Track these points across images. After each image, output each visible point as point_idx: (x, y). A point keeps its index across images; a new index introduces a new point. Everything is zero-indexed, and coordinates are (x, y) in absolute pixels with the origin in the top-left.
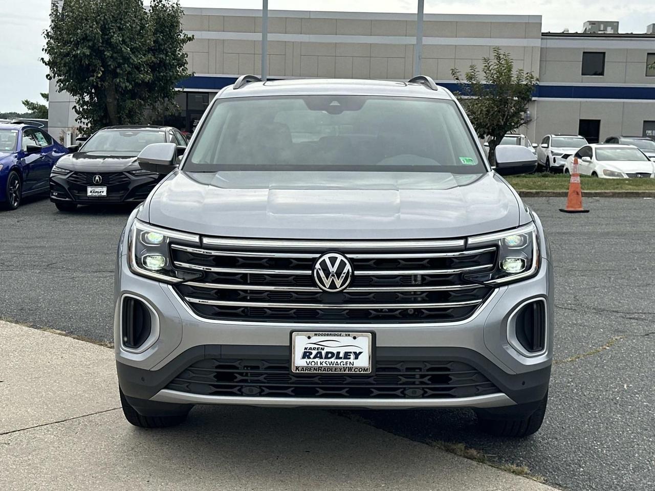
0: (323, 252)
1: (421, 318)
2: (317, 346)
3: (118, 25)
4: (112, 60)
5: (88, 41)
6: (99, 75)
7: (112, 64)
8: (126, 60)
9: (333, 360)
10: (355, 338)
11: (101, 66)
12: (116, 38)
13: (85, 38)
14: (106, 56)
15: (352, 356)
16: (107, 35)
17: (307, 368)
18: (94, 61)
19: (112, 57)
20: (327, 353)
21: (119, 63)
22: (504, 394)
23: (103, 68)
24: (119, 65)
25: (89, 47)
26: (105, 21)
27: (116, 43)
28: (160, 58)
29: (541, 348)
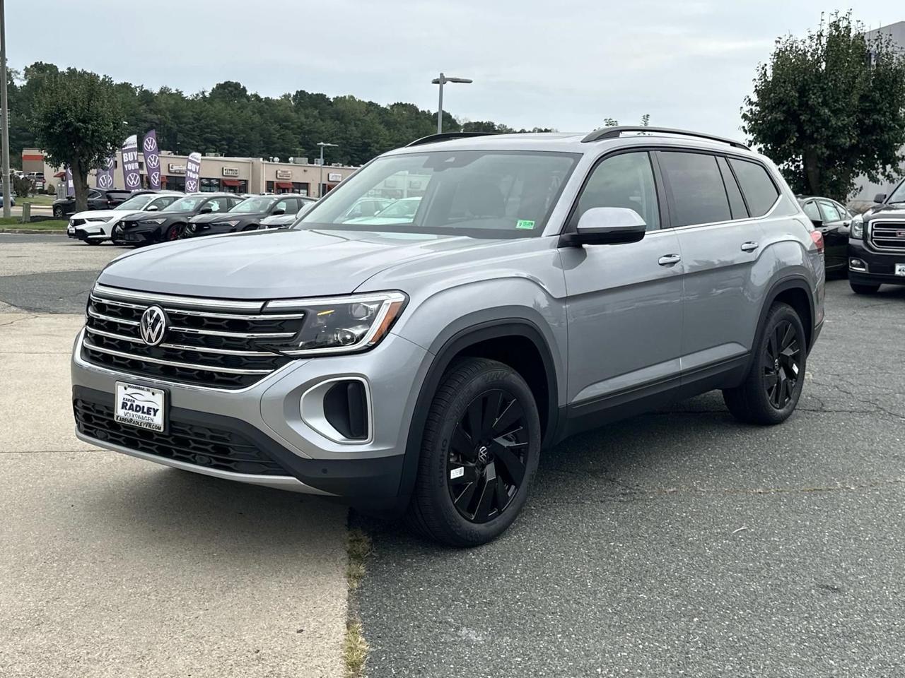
0: (150, 304)
1: (212, 382)
2: (131, 398)
3: (821, 85)
4: (809, 124)
5: (784, 105)
6: (792, 142)
7: (808, 129)
8: (826, 123)
9: (140, 414)
10: (153, 394)
11: (797, 131)
12: (814, 99)
13: (781, 102)
14: (802, 121)
15: (152, 413)
16: (806, 97)
17: (124, 420)
18: (789, 126)
19: (810, 120)
20: (137, 406)
21: (818, 126)
22: (295, 479)
23: (799, 133)
24: (818, 129)
25: (784, 112)
26: (805, 83)
27: (814, 105)
28: (873, 119)
29: (365, 437)
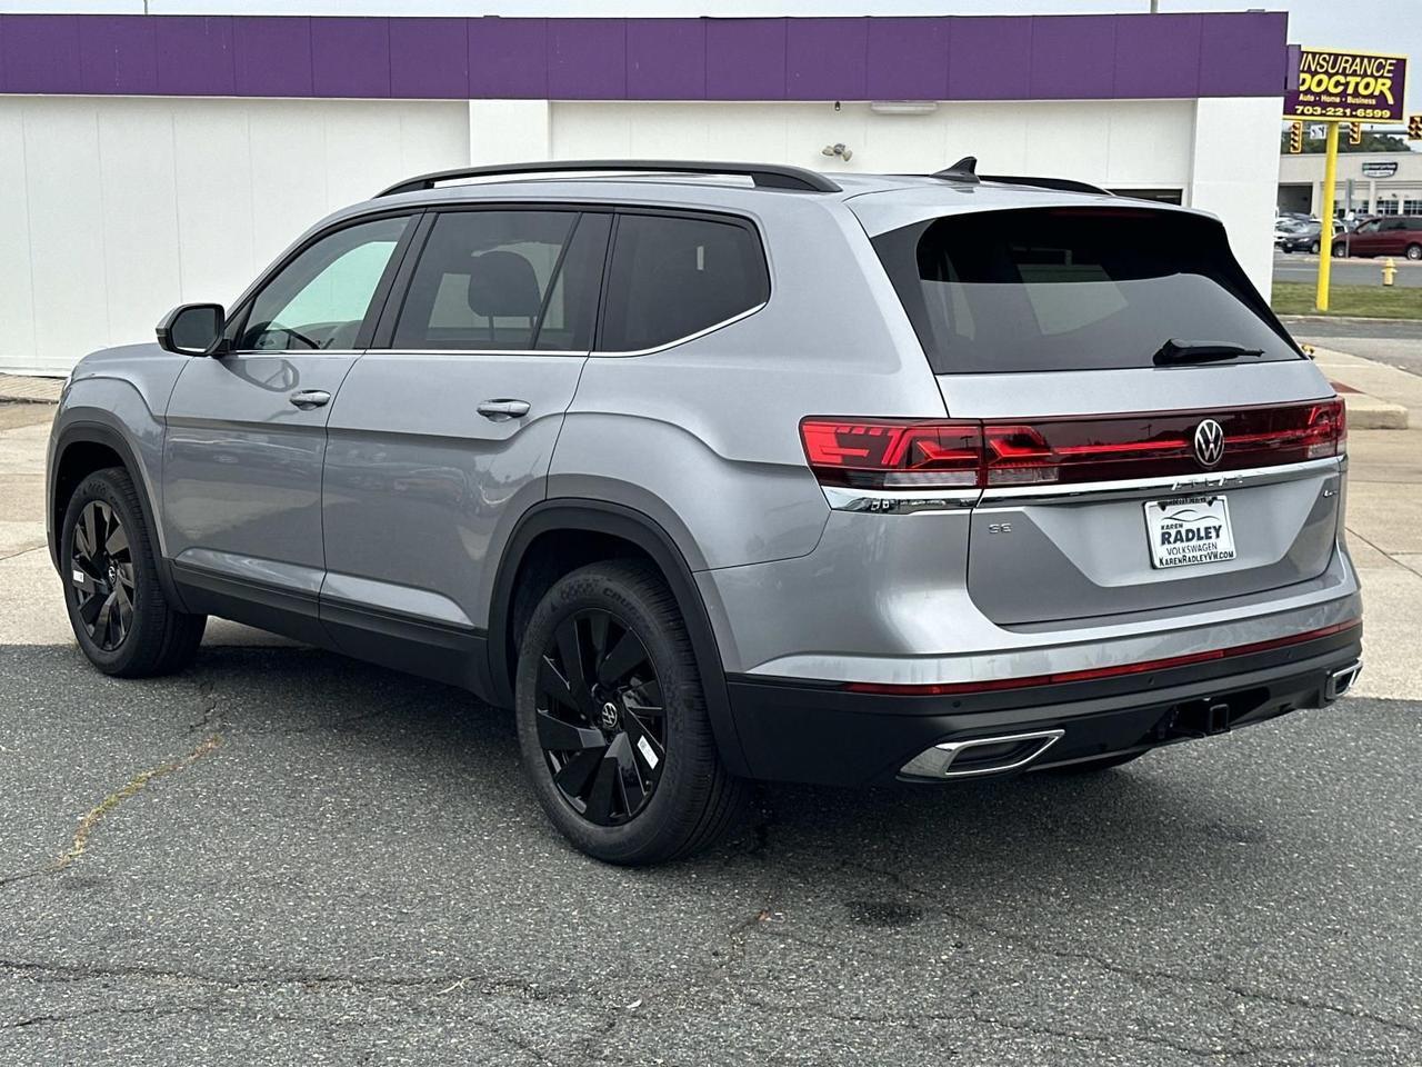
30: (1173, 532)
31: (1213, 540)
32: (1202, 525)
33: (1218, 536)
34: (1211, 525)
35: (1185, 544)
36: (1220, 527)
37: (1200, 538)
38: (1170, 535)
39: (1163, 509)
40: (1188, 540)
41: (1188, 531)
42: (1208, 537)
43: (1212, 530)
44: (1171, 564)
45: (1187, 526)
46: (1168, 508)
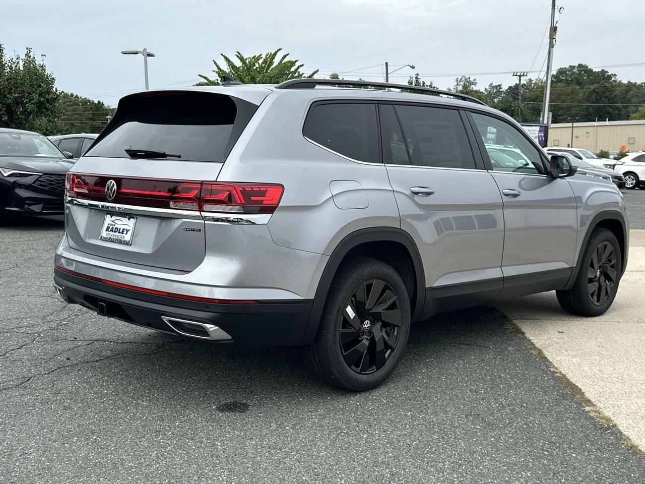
30: (111, 227)
31: (124, 235)
32: (122, 227)
33: (126, 234)
34: (126, 228)
35: (113, 233)
36: (129, 230)
37: (119, 232)
38: (109, 227)
39: (111, 217)
40: (115, 232)
41: (116, 228)
42: (122, 233)
43: (125, 231)
44: (105, 240)
45: (117, 226)
46: (113, 217)
